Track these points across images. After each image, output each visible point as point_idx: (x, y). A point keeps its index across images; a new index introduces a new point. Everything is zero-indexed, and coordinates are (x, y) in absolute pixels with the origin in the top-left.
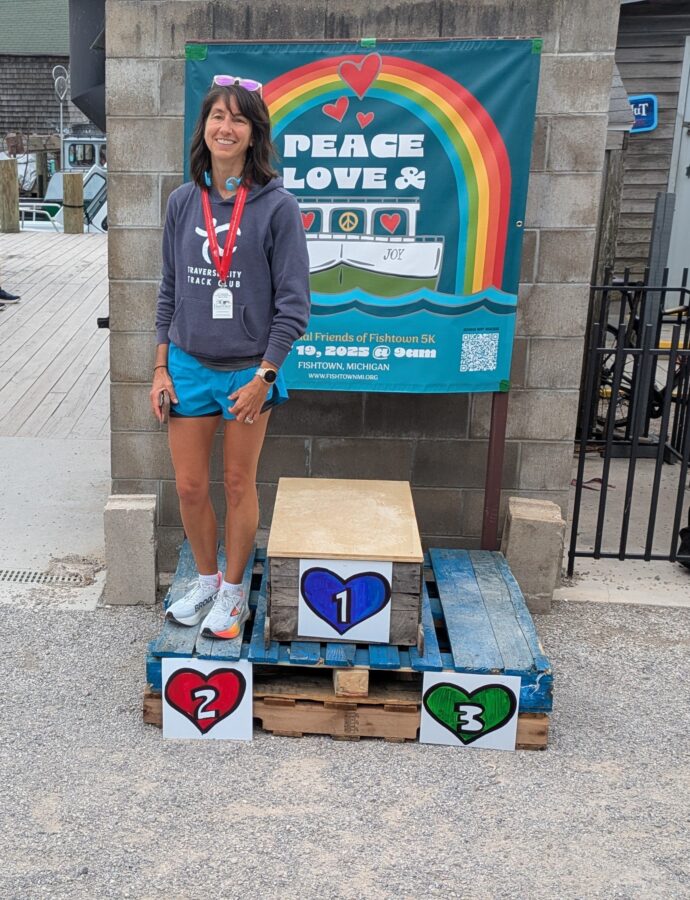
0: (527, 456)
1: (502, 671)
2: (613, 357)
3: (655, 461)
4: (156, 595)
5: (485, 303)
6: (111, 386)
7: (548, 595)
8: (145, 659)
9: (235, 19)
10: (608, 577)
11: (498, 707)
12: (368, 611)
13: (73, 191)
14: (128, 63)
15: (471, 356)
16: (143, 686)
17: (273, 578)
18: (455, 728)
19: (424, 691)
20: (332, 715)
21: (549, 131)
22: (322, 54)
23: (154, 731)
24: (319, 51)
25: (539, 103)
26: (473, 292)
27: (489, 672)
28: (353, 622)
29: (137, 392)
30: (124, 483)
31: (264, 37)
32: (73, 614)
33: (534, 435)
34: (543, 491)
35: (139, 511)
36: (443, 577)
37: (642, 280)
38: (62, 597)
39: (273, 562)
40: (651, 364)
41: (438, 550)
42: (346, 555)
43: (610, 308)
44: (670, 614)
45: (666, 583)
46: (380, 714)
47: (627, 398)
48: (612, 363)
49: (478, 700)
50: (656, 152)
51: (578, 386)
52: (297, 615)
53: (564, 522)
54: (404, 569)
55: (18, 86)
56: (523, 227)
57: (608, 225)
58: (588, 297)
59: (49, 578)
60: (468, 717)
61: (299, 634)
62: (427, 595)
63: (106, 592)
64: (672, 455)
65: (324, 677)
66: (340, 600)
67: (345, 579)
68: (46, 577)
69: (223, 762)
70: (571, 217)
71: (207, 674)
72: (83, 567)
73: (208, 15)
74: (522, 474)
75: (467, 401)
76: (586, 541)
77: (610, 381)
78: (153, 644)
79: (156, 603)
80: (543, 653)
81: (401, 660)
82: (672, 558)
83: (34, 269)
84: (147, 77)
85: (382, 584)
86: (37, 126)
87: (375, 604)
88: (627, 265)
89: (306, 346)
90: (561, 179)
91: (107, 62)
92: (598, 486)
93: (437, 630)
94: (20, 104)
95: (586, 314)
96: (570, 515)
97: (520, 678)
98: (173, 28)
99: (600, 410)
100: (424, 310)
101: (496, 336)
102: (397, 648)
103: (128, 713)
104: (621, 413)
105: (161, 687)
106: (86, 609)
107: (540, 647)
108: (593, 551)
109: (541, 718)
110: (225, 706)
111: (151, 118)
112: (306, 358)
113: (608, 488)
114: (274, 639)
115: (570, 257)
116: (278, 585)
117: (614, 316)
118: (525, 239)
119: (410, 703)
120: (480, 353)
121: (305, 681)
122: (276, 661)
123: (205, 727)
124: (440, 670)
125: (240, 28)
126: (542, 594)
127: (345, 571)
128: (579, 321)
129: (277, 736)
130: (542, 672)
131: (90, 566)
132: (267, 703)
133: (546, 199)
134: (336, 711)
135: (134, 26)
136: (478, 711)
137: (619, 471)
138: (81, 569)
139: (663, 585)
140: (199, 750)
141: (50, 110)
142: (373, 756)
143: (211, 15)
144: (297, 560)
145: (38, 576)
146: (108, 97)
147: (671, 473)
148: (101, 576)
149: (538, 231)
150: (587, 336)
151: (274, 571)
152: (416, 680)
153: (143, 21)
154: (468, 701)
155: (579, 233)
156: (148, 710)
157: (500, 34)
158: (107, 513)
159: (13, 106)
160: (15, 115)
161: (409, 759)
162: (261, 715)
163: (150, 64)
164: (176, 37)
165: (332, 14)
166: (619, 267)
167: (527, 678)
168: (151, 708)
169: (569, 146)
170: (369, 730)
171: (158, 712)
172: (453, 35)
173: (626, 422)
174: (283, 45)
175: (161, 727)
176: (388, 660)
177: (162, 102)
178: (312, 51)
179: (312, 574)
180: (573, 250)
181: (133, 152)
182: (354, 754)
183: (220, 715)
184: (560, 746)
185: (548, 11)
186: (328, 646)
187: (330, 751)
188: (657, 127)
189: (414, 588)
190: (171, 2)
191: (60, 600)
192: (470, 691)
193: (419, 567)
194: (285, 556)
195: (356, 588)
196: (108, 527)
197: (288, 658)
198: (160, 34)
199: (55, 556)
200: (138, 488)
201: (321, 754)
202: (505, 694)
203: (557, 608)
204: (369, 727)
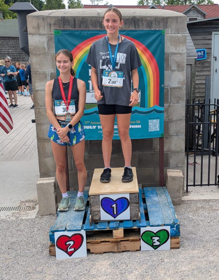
0: (172, 156)
1: (164, 225)
5: (155, 110)
6: (37, 142)
7: (180, 199)
8: (49, 233)
9: (70, 22)
10: (198, 192)
11: (164, 236)
12: (123, 210)
14: (36, 36)
15: (152, 127)
16: (49, 243)
17: (91, 202)
18: (152, 245)
19: (141, 233)
20: (112, 245)
21: (170, 58)
22: (98, 34)
23: (53, 257)
24: (97, 33)
26: (151, 107)
27: (161, 226)
28: (118, 214)
29: (47, 143)
30: (44, 174)
31: (80, 28)
32: (27, 220)
33: (173, 150)
34: (177, 167)
35: (48, 183)
36: (148, 196)
39: (91, 197)
41: (146, 188)
42: (115, 192)
45: (215, 192)
46: (128, 243)
49: (158, 235)
50: (207, 65)
51: (184, 134)
52: (100, 213)
53: (183, 176)
54: (133, 195)
55: (15, 47)
56: (164, 87)
57: (193, 87)
58: (185, 107)
60: (155, 241)
61: (101, 220)
62: (142, 203)
63: (39, 211)
65: (109, 233)
66: (114, 207)
67: (115, 200)
68: (18, 208)
69: (77, 265)
70: (178, 83)
71: (70, 236)
72: (32, 203)
73: (61, 21)
74: (170, 162)
75: (152, 140)
76: (192, 181)
78: (51, 228)
80: (177, 218)
81: (133, 225)
84: (42, 41)
85: (126, 200)
87: (125, 207)
89: (100, 126)
91: (28, 35)
93: (145, 213)
94: (15, 53)
95: (185, 112)
97: (170, 226)
98: (50, 25)
100: (136, 113)
101: (159, 120)
102: (132, 221)
105: (55, 242)
106: (32, 218)
107: (176, 215)
109: (177, 238)
110: (77, 246)
111: (45, 54)
112: (100, 130)
114: (93, 222)
115: (179, 95)
116: (93, 204)
118: (165, 91)
119: (136, 238)
120: (154, 126)
121: (104, 235)
122: (93, 229)
123: (70, 254)
124: (145, 226)
125: (72, 25)
126: (178, 199)
127: (114, 198)
128: (183, 115)
129: (95, 254)
130: (176, 224)
131: (34, 203)
132: (91, 244)
133: (171, 78)
134: (114, 243)
135: (37, 24)
136: (158, 238)
138: (31, 204)
140: (68, 262)
142: (126, 257)
143: (62, 21)
144: (99, 195)
146: (30, 47)
148: (37, 206)
149: (169, 88)
150: (186, 119)
151: (92, 200)
152: (139, 229)
153: (40, 22)
154: (155, 236)
155: (180, 88)
156: (51, 251)
157: (152, 28)
158: (38, 185)
159: (13, 53)
160: (14, 56)
161: (138, 256)
162: (89, 248)
163: (43, 36)
164: (51, 28)
165: (101, 21)
167: (172, 226)
168: (52, 250)
169: (176, 62)
170: (125, 249)
171: (54, 251)
174: (86, 31)
175: (55, 256)
176: (129, 225)
177: (48, 49)
178: (95, 33)
179: (104, 199)
180: (180, 93)
181: (40, 65)
182: (120, 257)
183: (76, 249)
184: (184, 246)
185: (166, 22)
186: (110, 222)
187: (112, 257)
188: (207, 58)
189: (137, 201)
190: (49, 16)
191: (23, 216)
192: (155, 232)
193: (138, 194)
194: (95, 194)
195: (118, 203)
196: (38, 189)
197: (97, 228)
198: (46, 27)
199: (22, 201)
200: (49, 176)
201: (109, 259)
202: (166, 232)
203: (183, 202)
204: (125, 247)
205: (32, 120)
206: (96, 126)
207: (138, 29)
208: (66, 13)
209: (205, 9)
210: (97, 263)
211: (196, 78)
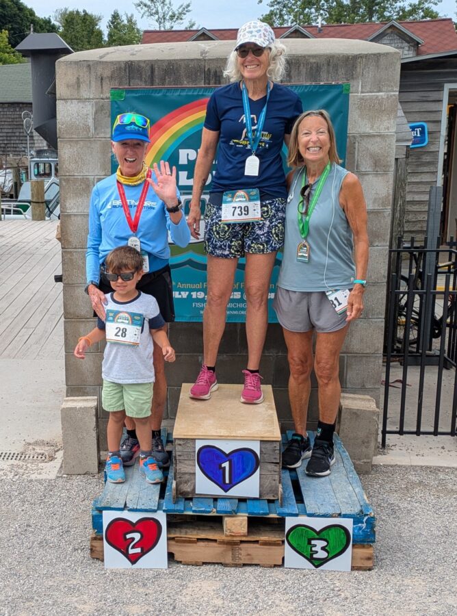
0: (350, 365)
1: (340, 515)
2: (406, 296)
3: (437, 367)
4: (99, 467)
6: (65, 322)
7: (369, 461)
8: (91, 512)
9: (143, 73)
10: (410, 448)
11: (338, 541)
12: (244, 475)
13: (38, 192)
14: (72, 103)
16: (90, 532)
17: (178, 453)
18: (309, 557)
19: (287, 530)
20: (222, 549)
21: (357, 145)
22: (202, 95)
23: (98, 563)
24: (201, 93)
25: (349, 126)
27: (331, 516)
29: (82, 326)
30: (75, 389)
31: (163, 84)
32: (40, 482)
33: (355, 350)
34: (362, 389)
35: (85, 408)
37: (423, 245)
38: (33, 470)
39: (177, 442)
40: (431, 302)
42: (228, 436)
43: (402, 265)
44: (452, 473)
45: (449, 451)
46: (256, 548)
47: (416, 325)
48: (405, 302)
49: (323, 535)
50: (428, 160)
51: (383, 316)
52: (195, 478)
53: (377, 410)
54: (268, 446)
57: (398, 209)
58: (388, 256)
59: (23, 456)
60: (318, 548)
61: (196, 492)
63: (63, 465)
64: (448, 363)
65: (215, 523)
66: (225, 467)
67: (227, 453)
68: (21, 456)
70: (374, 202)
71: (134, 522)
72: (47, 448)
73: (125, 70)
74: (348, 377)
76: (393, 423)
77: (405, 313)
78: (96, 502)
79: (99, 472)
80: (367, 502)
81: (269, 510)
82: (452, 433)
83: (12, 244)
84: (85, 112)
85: (253, 456)
86: (12, 149)
87: (249, 470)
88: (413, 235)
89: (197, 292)
90: (366, 178)
91: (57, 102)
92: (400, 385)
94: (1, 135)
95: (387, 267)
96: (382, 405)
97: (352, 520)
98: (102, 79)
99: (398, 333)
102: (266, 501)
103: (80, 551)
104: (413, 335)
105: (102, 532)
106: (49, 477)
107: (365, 497)
108: (398, 430)
109: (368, 548)
110: (148, 544)
111: (88, 140)
112: (198, 300)
113: (407, 386)
114: (180, 496)
115: (374, 229)
116: (181, 458)
117: (405, 270)
119: (278, 539)
121: (204, 526)
122: (183, 511)
123: (134, 559)
124: (296, 515)
125: (147, 79)
126: (365, 460)
127: (227, 447)
128: (382, 272)
129: (184, 565)
130: (367, 515)
131: (53, 448)
132: (177, 541)
134: (225, 546)
135: (75, 78)
136: (324, 543)
137: (413, 375)
138: (46, 450)
139: (447, 452)
141: (21, 139)
142: (252, 577)
143: (127, 70)
144: (194, 440)
145: (16, 455)
146: (58, 126)
147: (449, 376)
148: (60, 455)
150: (388, 283)
151: (178, 448)
152: (280, 523)
153: (81, 75)
154: (317, 537)
155: (379, 213)
156: (94, 549)
157: (321, 81)
158: (63, 410)
162: (173, 550)
163: (87, 103)
164: (104, 85)
165: (209, 69)
166: (407, 237)
167: (357, 519)
168: (95, 547)
169: (371, 155)
170: (249, 559)
171: (101, 550)
172: (290, 82)
173: (417, 341)
174: (176, 89)
175: (103, 561)
176: (261, 509)
177: (96, 129)
178: (195, 93)
179: (205, 450)
180: (376, 224)
181: (77, 162)
182: (238, 577)
183: (144, 551)
184: (382, 567)
185: (353, 66)
186: (219, 500)
187: (222, 575)
188: (428, 144)
189: (275, 458)
190: (100, 62)
191: (32, 472)
192: (318, 530)
193: (278, 444)
194: (185, 437)
195: (235, 459)
196: (63, 419)
197: (190, 509)
198: (93, 83)
199: (27, 441)
200: (84, 392)
201: (215, 577)
202: (343, 531)
203: (375, 469)
204: (249, 557)
205: (55, 276)
206: (187, 293)
207: (289, 84)
208: (135, 53)
209: (419, 30)
210: (190, 585)
211: (408, 189)
